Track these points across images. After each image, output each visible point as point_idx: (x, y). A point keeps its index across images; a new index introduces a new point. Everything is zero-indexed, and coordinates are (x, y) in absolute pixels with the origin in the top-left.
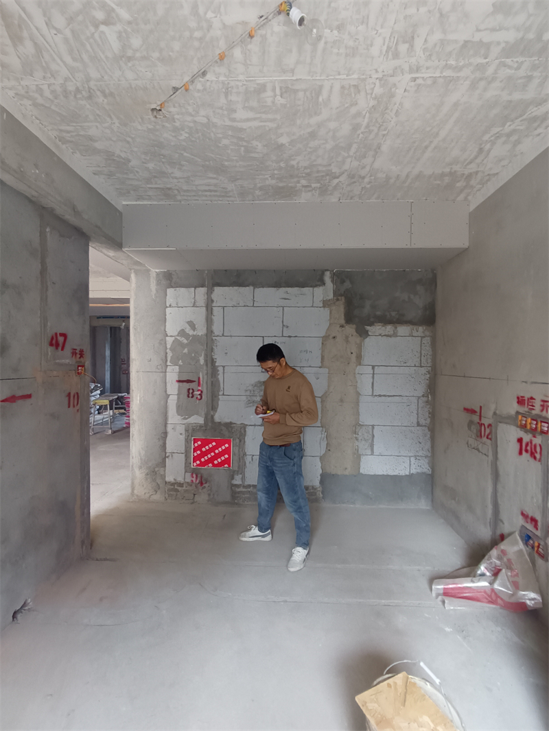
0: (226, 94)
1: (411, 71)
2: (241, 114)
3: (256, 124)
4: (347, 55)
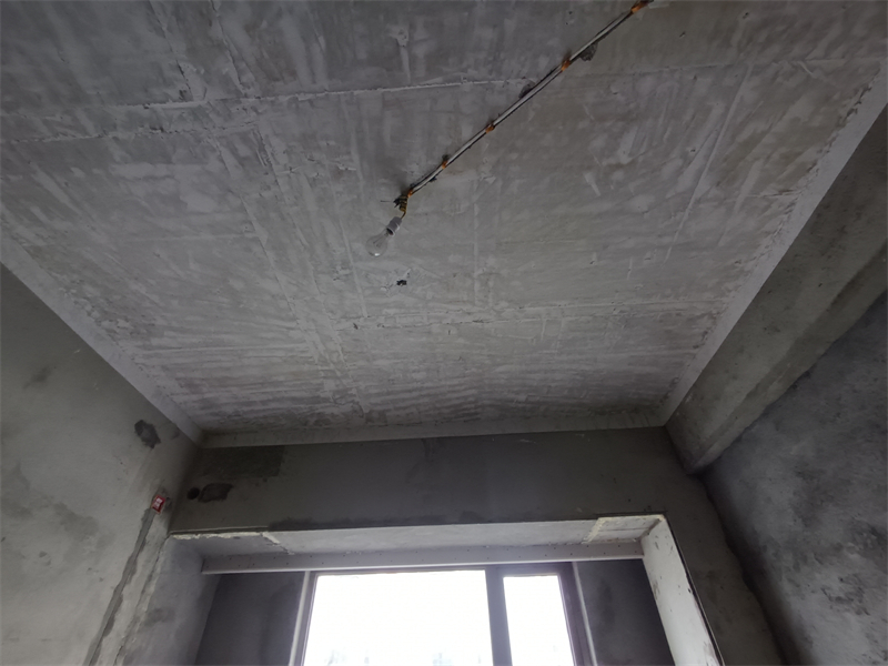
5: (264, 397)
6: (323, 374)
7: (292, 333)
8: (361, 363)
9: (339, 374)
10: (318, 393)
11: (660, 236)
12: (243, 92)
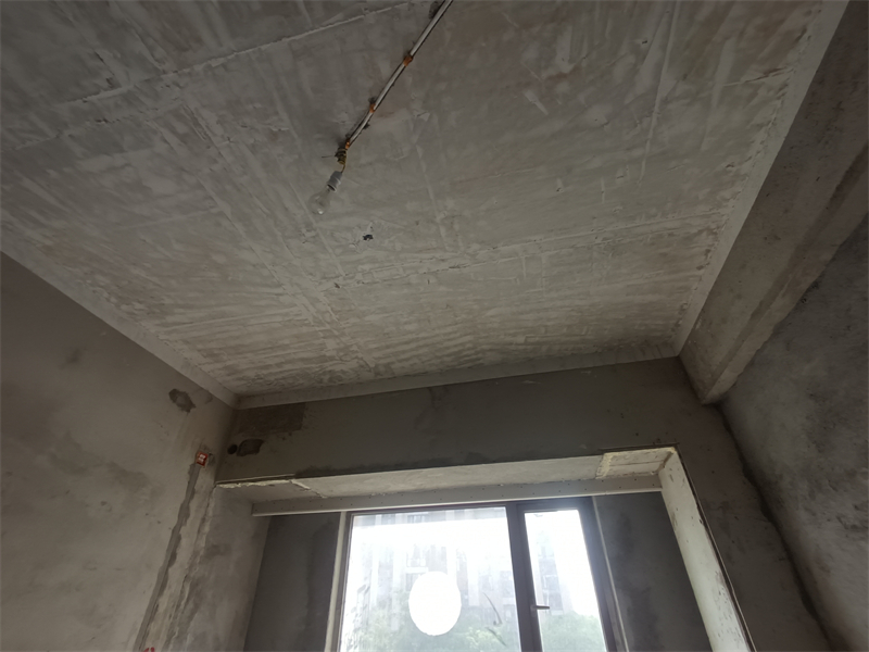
5: (277, 360)
6: (321, 335)
7: (281, 298)
8: (353, 320)
9: (336, 333)
10: (323, 352)
11: (628, 149)
12: (160, 68)
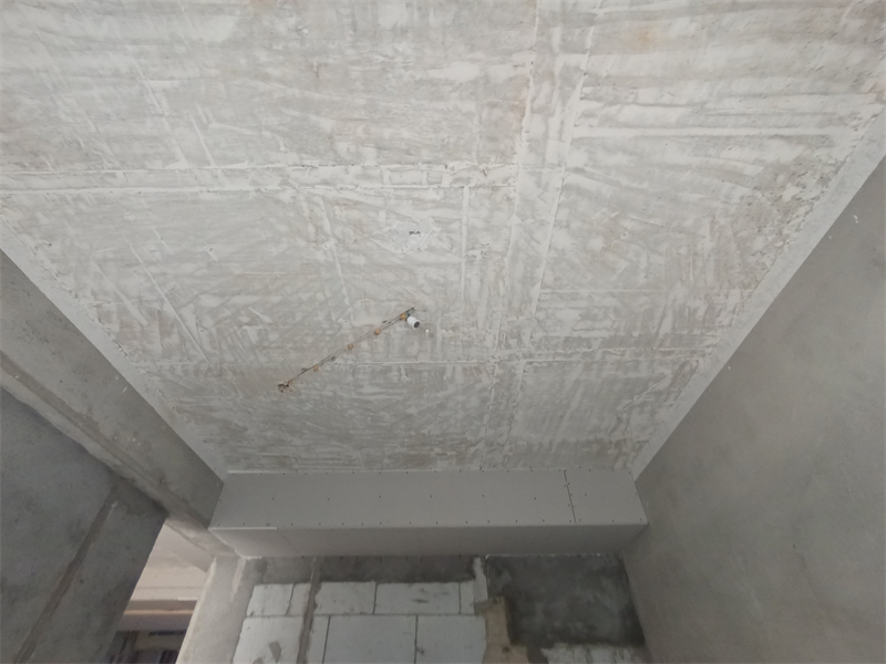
0: (354, 374)
1: (525, 357)
2: (367, 389)
3: (383, 397)
4: (464, 346)
